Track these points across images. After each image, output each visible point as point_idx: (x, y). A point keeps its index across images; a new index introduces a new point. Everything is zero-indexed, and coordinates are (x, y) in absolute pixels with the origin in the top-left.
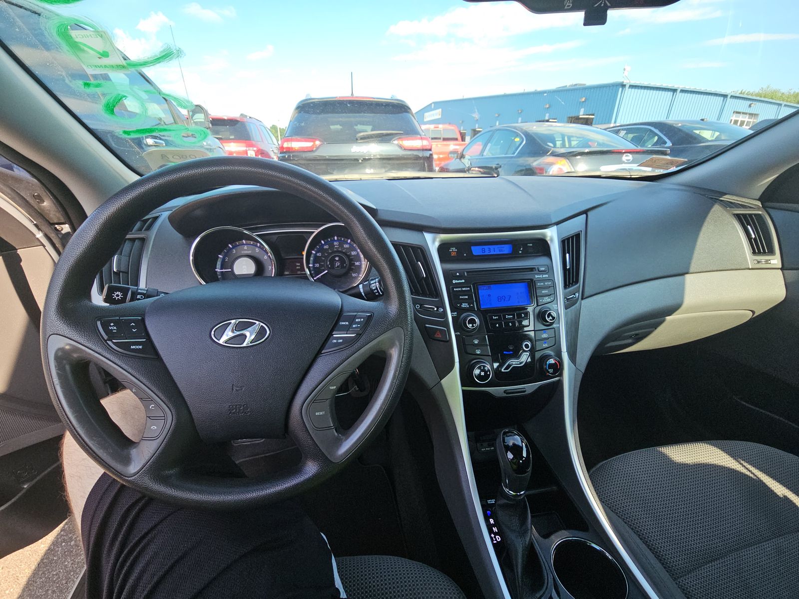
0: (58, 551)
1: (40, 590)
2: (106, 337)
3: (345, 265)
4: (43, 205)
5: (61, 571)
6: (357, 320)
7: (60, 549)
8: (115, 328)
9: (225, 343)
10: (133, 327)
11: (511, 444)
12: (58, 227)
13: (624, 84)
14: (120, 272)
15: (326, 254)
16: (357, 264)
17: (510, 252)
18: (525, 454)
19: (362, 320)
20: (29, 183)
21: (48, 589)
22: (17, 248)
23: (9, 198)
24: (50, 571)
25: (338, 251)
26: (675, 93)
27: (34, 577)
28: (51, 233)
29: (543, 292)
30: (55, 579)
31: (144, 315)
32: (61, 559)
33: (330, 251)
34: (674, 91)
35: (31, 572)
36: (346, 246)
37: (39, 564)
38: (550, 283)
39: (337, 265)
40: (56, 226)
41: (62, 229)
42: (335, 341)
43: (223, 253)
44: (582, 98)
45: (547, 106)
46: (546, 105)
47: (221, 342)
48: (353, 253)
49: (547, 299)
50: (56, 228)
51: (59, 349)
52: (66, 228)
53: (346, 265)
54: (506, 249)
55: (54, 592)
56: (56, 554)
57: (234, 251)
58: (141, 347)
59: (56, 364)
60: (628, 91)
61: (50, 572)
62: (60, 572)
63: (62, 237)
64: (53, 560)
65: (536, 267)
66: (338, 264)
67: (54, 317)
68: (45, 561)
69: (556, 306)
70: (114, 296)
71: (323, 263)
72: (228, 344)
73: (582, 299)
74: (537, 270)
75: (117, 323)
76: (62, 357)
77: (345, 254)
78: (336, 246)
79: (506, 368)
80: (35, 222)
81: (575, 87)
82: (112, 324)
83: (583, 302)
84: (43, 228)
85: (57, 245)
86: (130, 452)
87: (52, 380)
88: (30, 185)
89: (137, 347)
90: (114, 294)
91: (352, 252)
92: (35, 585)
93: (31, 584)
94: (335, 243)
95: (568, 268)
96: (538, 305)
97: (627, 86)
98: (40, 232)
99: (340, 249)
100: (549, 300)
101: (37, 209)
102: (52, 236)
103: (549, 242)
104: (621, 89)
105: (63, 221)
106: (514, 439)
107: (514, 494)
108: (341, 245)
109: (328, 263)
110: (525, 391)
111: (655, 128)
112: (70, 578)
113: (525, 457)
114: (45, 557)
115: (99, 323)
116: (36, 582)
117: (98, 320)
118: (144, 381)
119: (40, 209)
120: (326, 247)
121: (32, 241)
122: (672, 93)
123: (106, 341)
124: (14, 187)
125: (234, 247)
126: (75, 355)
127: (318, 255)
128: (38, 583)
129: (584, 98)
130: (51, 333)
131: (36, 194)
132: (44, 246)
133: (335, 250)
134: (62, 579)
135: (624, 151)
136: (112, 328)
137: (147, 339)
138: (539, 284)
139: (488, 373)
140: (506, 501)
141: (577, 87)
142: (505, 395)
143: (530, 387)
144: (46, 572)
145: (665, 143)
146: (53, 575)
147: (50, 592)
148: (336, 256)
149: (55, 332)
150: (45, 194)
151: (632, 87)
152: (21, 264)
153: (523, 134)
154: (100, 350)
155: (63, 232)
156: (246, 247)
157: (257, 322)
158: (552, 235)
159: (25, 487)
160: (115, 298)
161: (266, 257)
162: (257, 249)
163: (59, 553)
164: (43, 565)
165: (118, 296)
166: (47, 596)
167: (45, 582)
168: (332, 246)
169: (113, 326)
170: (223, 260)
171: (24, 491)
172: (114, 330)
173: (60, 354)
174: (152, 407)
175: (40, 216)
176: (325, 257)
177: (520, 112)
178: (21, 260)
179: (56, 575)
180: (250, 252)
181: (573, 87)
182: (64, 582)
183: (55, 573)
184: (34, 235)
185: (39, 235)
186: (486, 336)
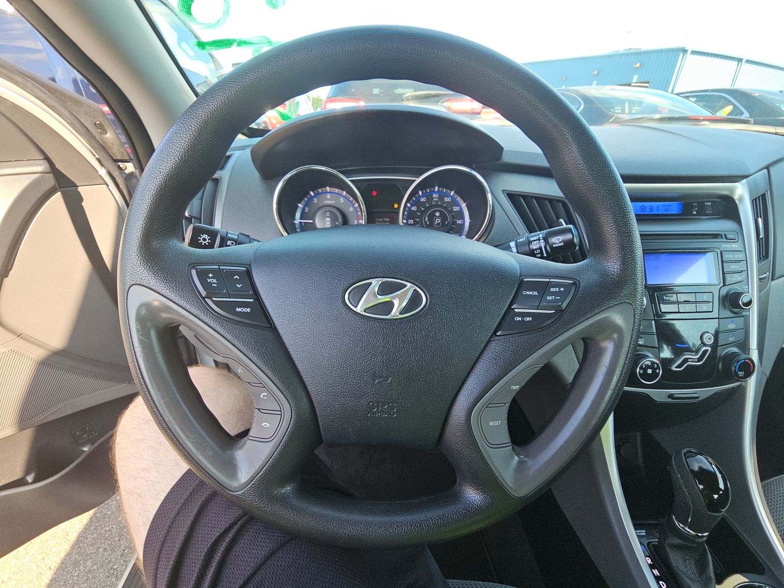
0: (112, 505)
1: (91, 548)
2: (204, 293)
3: (446, 222)
4: (106, 136)
5: (115, 527)
6: (552, 290)
7: (114, 502)
8: (215, 281)
9: (364, 311)
10: (237, 281)
11: (696, 468)
12: (121, 165)
13: (686, 49)
14: (192, 217)
15: (423, 209)
16: (459, 222)
17: (681, 212)
18: (722, 486)
19: (562, 289)
20: (90, 107)
21: (99, 547)
22: (78, 185)
23: (68, 123)
24: (103, 526)
25: (437, 206)
26: (740, 63)
27: (85, 533)
28: (114, 171)
29: (732, 267)
30: (107, 536)
31: (250, 265)
32: (115, 514)
33: (427, 205)
34: (740, 60)
35: (82, 527)
36: (447, 199)
37: (91, 519)
38: (741, 256)
39: (436, 222)
40: (120, 163)
41: (126, 169)
42: (519, 319)
43: (303, 202)
44: (636, 64)
45: (596, 73)
46: (595, 71)
47: (359, 309)
48: (456, 209)
49: (736, 278)
50: (119, 165)
51: (142, 305)
52: (130, 168)
53: (448, 222)
54: (674, 208)
55: (105, 550)
56: (110, 508)
57: (315, 200)
58: (248, 310)
59: (139, 327)
60: (689, 56)
61: (102, 528)
62: (113, 527)
63: (126, 177)
64: (107, 514)
65: (723, 234)
66: (438, 221)
67: (136, 259)
68: (98, 515)
69: (747, 287)
70: (200, 240)
71: (418, 220)
72: (368, 313)
73: (772, 280)
74: (724, 236)
75: (217, 274)
76: (147, 317)
77: (446, 208)
78: (435, 199)
79: (679, 366)
80: (97, 157)
81: (629, 52)
82: (211, 275)
83: (774, 282)
84: (106, 163)
85: (120, 186)
86: (233, 454)
87: (134, 349)
88: (92, 110)
89: (244, 310)
90: (201, 237)
91: (454, 208)
92: (86, 542)
93: (82, 540)
94: (434, 195)
95: (761, 237)
96: (724, 285)
97: (689, 52)
98: (103, 168)
99: (439, 203)
100: (740, 279)
101: (99, 141)
102: (116, 174)
103: (737, 202)
104: (681, 55)
105: (127, 158)
106: (698, 461)
107: (694, 533)
108: (441, 197)
109: (427, 219)
110: (697, 398)
111: (729, 95)
112: (123, 535)
113: (723, 489)
114: (98, 511)
115: (194, 272)
116: (87, 539)
117: (193, 268)
118: (255, 359)
119: (102, 141)
120: (423, 200)
121: (94, 179)
122: (737, 63)
123: (204, 298)
124: (73, 110)
125: (316, 195)
126: (164, 315)
127: (413, 209)
128: (90, 539)
129: (639, 64)
130: (132, 283)
131: (98, 122)
132: (108, 186)
133: (434, 203)
134: (115, 536)
135: (701, 118)
136: (211, 280)
137: (255, 300)
138: (727, 256)
139: (657, 371)
140: (681, 542)
141: (632, 51)
142: (670, 400)
143: (704, 393)
144: (98, 528)
145: (742, 113)
146: (106, 531)
147: (101, 550)
148: (436, 211)
149: (138, 282)
150: (108, 123)
151: (694, 52)
152: (83, 204)
153: (580, 98)
154: (196, 312)
155: (127, 171)
156: (329, 196)
157: (409, 285)
158: (741, 192)
159: (86, 449)
160: (202, 243)
161: (351, 209)
162: (341, 199)
163: (113, 507)
164: (96, 520)
165: (204, 240)
166: (98, 555)
167: (97, 539)
168: (430, 198)
169: (212, 278)
170: (303, 209)
171: (84, 455)
172: (214, 283)
173: (143, 312)
174: (264, 396)
175: (101, 148)
176: (421, 212)
177: (564, 79)
178: (82, 200)
179: (109, 530)
180: (334, 202)
181: (626, 52)
182: (117, 539)
183: (107, 529)
184: (97, 171)
185: (102, 172)
186: (653, 322)
